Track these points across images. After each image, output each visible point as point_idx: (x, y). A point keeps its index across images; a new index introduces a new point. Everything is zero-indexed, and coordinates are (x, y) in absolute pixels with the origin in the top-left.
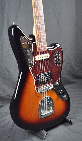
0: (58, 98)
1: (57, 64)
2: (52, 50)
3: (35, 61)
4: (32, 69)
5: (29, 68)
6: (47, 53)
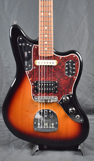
1: (69, 74)
2: (61, 57)
3: (35, 65)
4: (29, 73)
5: (26, 71)
6: (53, 59)
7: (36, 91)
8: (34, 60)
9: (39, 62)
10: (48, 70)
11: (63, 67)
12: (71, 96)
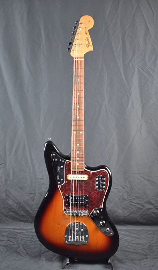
0: (96, 229)
1: (99, 188)
2: (92, 172)
3: (67, 179)
5: (58, 185)
6: (84, 174)
7: (67, 204)
8: (66, 174)
9: (71, 177)
10: (80, 184)
11: (94, 182)
12: (101, 210)
